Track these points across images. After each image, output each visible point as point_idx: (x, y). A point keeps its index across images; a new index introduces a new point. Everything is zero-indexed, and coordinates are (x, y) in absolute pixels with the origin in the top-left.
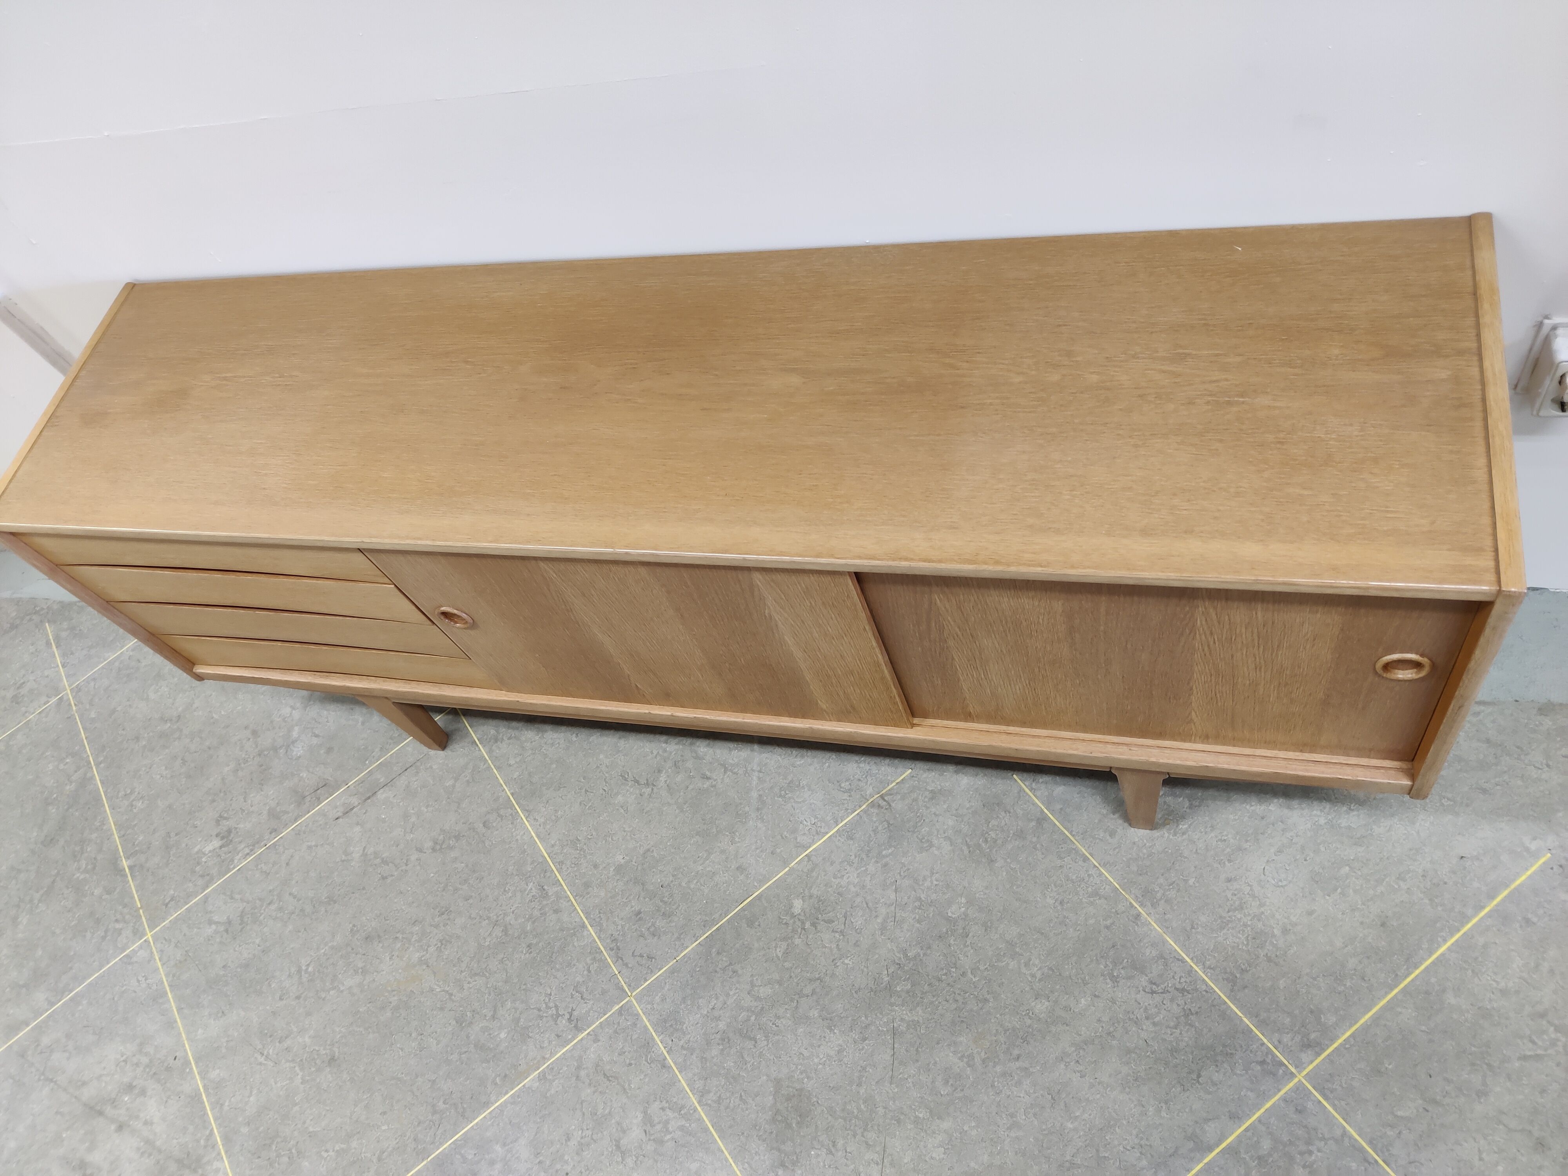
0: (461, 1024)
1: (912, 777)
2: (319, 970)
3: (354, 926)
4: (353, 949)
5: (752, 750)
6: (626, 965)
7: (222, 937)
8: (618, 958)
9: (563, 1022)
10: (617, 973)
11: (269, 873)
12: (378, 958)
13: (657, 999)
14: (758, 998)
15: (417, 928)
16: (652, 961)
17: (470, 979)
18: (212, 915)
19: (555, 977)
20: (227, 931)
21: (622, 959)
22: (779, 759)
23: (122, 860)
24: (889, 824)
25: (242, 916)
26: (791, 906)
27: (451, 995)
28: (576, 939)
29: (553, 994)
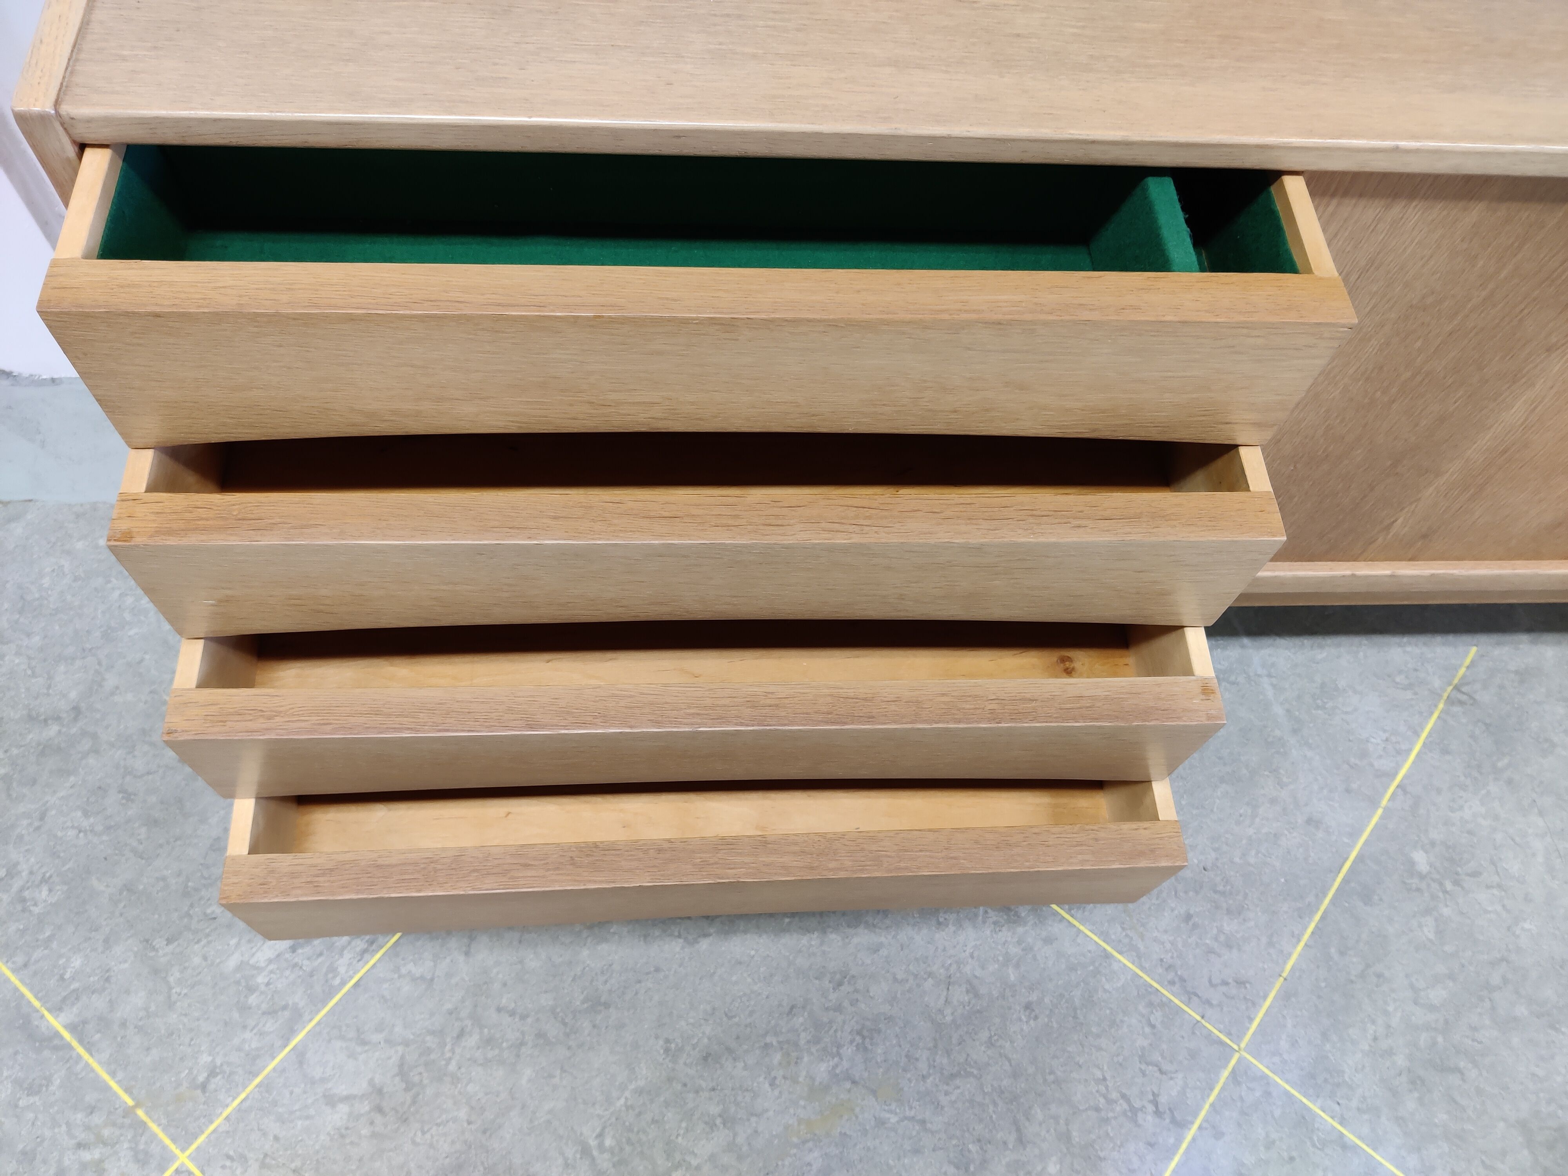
0: (967, 1170)
1: (1481, 656)
2: (629, 1141)
3: (667, 1041)
4: (685, 1085)
5: (1243, 647)
6: (1208, 1002)
7: (372, 1123)
8: (1190, 995)
9: (1148, 1119)
10: (1198, 1018)
11: (432, 980)
12: (747, 1090)
13: (1284, 1044)
14: (1432, 1008)
15: (801, 1020)
16: (1246, 988)
17: (945, 1087)
18: (330, 1085)
19: (1099, 1049)
20: (379, 1109)
21: (1196, 995)
22: (1289, 654)
23: (42, 1017)
24: (1486, 724)
25: (402, 1071)
26: (1412, 863)
27: (923, 1122)
28: (1104, 979)
29: (1108, 1078)
